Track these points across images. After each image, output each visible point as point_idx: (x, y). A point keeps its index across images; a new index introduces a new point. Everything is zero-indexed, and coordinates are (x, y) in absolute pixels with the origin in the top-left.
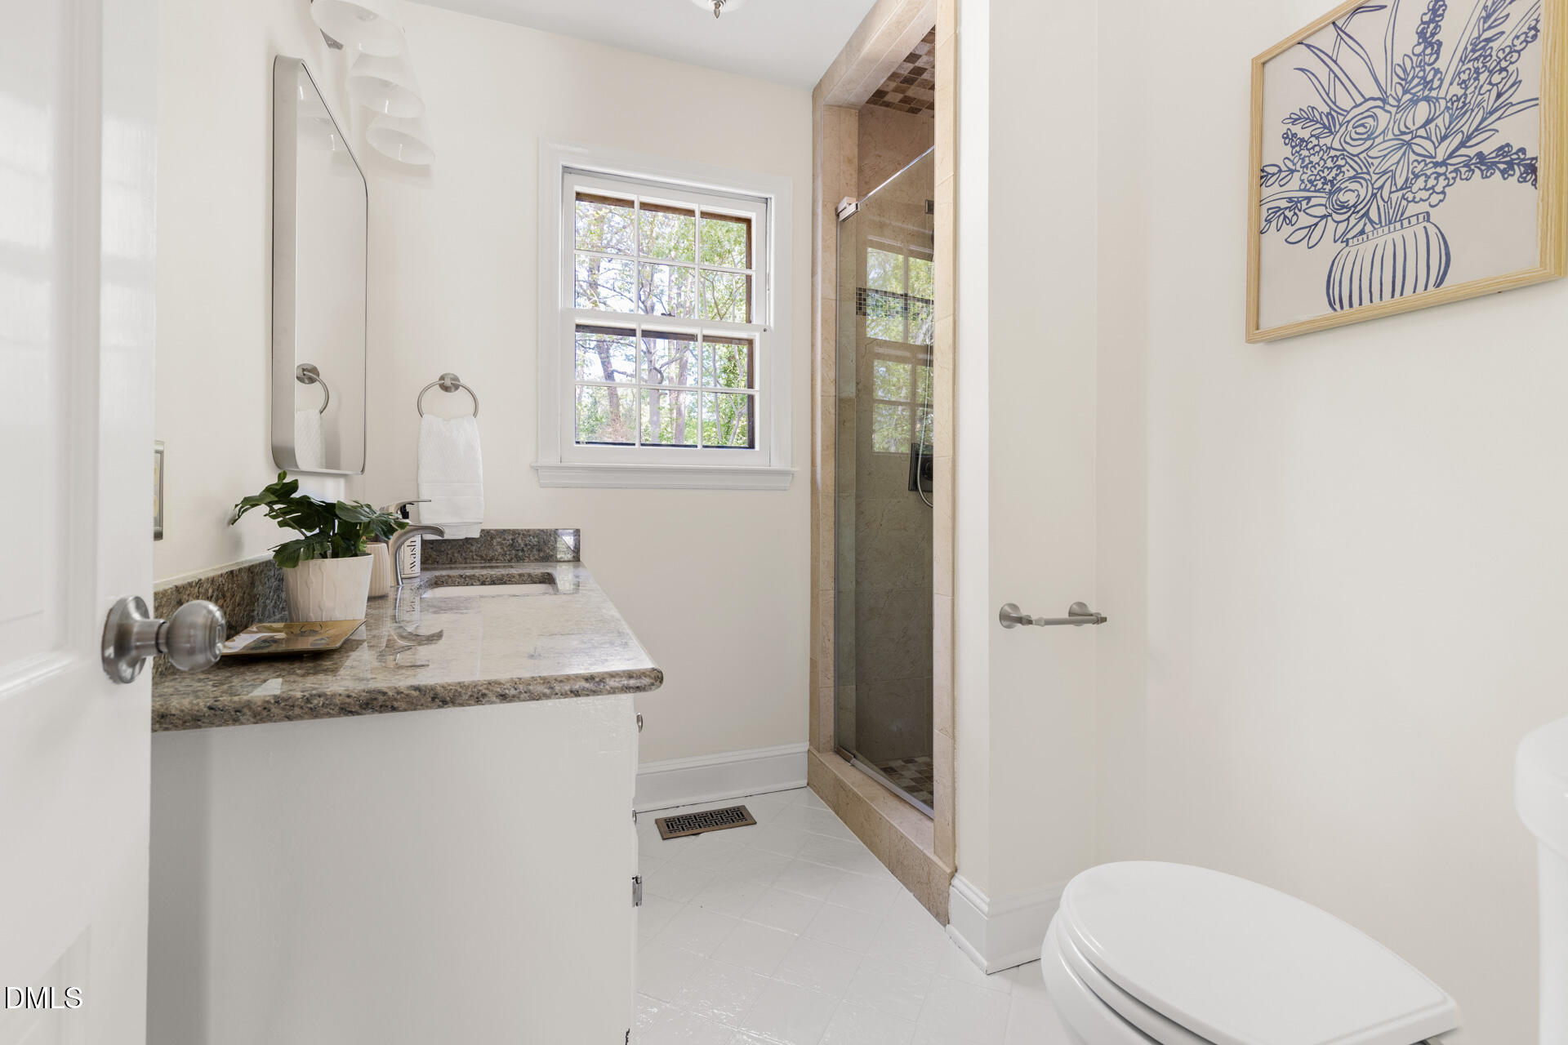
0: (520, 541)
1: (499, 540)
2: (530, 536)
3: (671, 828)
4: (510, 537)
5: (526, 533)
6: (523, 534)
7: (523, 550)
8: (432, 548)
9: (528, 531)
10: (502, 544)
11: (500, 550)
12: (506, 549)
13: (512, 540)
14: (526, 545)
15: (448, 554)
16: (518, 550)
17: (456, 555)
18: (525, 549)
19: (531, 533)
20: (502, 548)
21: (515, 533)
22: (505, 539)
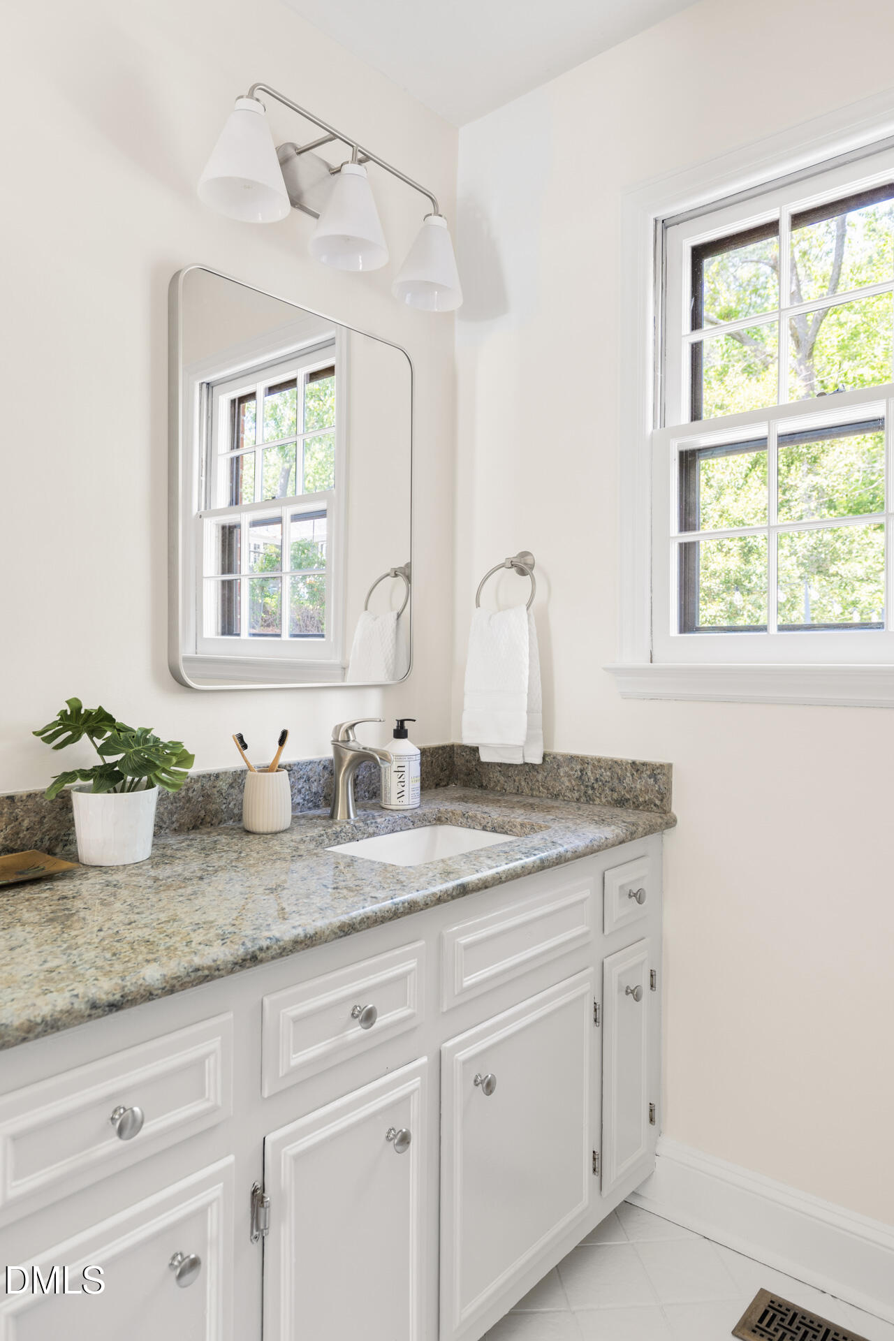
0: (589, 774)
1: (567, 769)
2: (601, 767)
3: (763, 1325)
4: (579, 767)
5: (598, 763)
6: (594, 766)
7: (593, 788)
8: (500, 771)
9: (599, 760)
10: (569, 776)
11: (567, 784)
12: (573, 782)
13: (581, 771)
14: (596, 780)
15: (515, 781)
16: (587, 786)
17: (523, 783)
18: (596, 786)
19: (603, 764)
20: (570, 781)
21: (583, 761)
22: (572, 769)
